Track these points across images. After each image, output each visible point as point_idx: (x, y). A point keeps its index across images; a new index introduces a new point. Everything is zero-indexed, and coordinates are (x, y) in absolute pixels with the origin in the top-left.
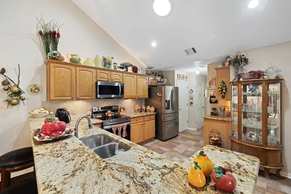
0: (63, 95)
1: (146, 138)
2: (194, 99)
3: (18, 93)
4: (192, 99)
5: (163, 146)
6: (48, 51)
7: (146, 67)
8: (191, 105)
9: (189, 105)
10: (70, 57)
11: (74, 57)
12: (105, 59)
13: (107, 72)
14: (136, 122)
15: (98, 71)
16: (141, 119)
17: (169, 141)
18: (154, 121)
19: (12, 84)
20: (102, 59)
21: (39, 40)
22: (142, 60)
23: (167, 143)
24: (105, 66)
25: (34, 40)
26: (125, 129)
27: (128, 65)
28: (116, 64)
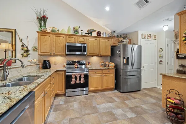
0: (45, 52)
1: (105, 87)
2: (164, 57)
3: (27, 51)
4: (161, 57)
5: (117, 97)
6: (41, 26)
7: (110, 31)
8: (160, 63)
9: (158, 63)
10: (51, 29)
11: (54, 29)
12: (74, 28)
13: (74, 37)
14: (94, 73)
15: (68, 36)
16: (100, 71)
17: (127, 93)
18: (114, 74)
19: (25, 46)
20: (72, 29)
21: (37, 22)
22: (106, 26)
23: (124, 95)
24: (74, 33)
25: (35, 23)
26: (82, 77)
27: (92, 30)
28: (83, 31)
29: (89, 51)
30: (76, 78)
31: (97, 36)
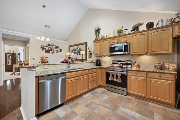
0: (97, 54)
1: (152, 97)
3: (91, 54)
12: (118, 30)
13: (116, 38)
14: (135, 75)
15: (111, 39)
19: (90, 51)
26: (119, 76)
27: (137, 25)
28: (127, 29)
29: (133, 50)
30: (113, 76)
31: (146, 29)
